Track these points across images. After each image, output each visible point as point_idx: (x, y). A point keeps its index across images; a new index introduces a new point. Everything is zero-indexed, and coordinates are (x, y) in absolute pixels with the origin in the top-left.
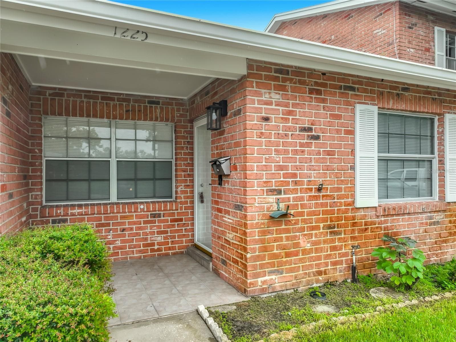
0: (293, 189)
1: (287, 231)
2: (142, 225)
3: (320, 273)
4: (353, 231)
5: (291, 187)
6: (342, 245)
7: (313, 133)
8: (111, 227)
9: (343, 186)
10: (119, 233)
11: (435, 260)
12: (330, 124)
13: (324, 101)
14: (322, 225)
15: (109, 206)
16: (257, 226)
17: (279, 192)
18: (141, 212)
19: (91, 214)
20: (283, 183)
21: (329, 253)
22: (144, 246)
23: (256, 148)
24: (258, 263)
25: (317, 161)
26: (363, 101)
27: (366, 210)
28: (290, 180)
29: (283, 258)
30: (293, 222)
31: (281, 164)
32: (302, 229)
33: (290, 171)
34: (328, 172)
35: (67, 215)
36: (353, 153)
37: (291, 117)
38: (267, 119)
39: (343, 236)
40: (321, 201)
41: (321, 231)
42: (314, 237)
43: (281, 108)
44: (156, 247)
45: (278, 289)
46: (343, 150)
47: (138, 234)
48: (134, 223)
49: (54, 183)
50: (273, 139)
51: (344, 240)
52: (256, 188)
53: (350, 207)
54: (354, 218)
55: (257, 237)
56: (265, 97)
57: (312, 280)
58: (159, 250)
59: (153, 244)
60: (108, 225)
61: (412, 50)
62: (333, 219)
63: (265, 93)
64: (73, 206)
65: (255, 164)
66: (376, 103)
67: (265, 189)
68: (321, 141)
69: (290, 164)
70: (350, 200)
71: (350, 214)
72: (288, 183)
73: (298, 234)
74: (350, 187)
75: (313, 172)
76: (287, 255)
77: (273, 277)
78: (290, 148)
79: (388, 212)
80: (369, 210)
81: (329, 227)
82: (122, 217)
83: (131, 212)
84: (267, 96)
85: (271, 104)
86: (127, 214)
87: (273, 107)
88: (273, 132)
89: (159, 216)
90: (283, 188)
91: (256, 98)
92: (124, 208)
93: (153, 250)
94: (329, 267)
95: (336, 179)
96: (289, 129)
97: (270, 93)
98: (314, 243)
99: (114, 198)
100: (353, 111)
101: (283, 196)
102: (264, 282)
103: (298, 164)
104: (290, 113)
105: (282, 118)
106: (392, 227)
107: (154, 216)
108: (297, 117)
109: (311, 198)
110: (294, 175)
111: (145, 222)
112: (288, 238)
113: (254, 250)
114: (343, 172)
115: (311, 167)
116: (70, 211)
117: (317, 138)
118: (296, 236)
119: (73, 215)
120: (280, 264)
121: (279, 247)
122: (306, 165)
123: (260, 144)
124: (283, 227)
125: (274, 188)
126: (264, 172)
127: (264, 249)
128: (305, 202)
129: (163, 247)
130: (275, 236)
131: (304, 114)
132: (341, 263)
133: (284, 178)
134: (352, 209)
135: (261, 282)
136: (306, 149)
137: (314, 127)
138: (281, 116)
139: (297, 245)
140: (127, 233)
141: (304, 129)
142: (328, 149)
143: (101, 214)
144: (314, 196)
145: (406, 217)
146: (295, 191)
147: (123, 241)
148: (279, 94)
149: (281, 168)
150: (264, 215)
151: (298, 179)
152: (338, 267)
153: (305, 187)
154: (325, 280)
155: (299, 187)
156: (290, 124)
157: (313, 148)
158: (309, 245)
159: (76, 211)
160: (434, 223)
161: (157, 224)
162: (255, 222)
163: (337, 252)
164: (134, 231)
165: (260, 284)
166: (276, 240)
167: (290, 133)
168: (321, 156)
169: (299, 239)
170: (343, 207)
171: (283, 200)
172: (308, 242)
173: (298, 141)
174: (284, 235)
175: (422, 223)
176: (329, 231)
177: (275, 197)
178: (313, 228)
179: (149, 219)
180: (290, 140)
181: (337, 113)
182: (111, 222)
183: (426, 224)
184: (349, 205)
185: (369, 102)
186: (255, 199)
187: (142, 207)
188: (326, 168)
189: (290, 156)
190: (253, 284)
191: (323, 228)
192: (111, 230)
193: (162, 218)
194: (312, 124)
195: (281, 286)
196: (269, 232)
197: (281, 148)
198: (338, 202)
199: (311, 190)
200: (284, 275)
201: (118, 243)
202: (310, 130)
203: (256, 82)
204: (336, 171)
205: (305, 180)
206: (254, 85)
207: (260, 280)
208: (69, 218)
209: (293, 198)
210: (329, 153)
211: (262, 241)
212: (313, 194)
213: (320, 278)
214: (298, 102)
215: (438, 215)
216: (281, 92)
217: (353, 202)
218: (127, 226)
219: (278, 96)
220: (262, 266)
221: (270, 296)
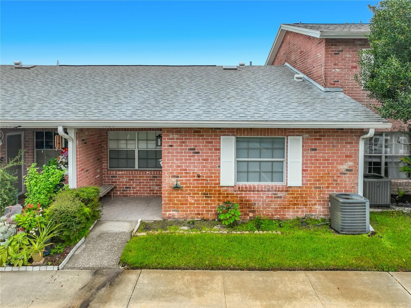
0: (185, 176)
1: (182, 194)
2: (148, 181)
3: (199, 214)
4: (219, 197)
5: (184, 175)
6: (212, 203)
7: (196, 151)
8: (135, 181)
9: (213, 175)
10: (138, 184)
11: (278, 217)
12: (206, 146)
13: (202, 135)
14: (200, 193)
15: (133, 171)
16: (167, 190)
17: (178, 177)
18: (148, 175)
19: (126, 175)
20: (179, 173)
21: (204, 206)
22: (150, 191)
23: (166, 158)
24: (167, 206)
25: (198, 163)
26: (227, 134)
27: (228, 187)
28: (184, 172)
29: (179, 205)
30: (184, 190)
31: (179, 165)
32: (190, 194)
33: (183, 168)
34: (204, 168)
35: (116, 174)
36: (219, 159)
37: (184, 144)
38: (171, 146)
39: (213, 199)
40: (200, 182)
41: (200, 195)
42: (196, 198)
43: (179, 141)
44: (155, 192)
45: (177, 218)
46: (213, 158)
47: (147, 185)
48: (145, 180)
49: (112, 160)
50: (175, 154)
51: (213, 201)
52: (166, 175)
53: (217, 186)
54: (219, 191)
55: (167, 195)
56: (171, 137)
57: (195, 217)
58: (156, 193)
59: (154, 191)
60: (133, 180)
61: (338, 70)
62: (207, 190)
63: (171, 135)
64: (119, 170)
65: (166, 165)
66: (235, 134)
67: (171, 175)
68: (201, 154)
69: (183, 165)
70: (217, 182)
71: (217, 189)
72: (182, 173)
73: (187, 196)
74: (218, 176)
75: (196, 168)
76: (181, 204)
77: (174, 213)
78: (184, 158)
79: (241, 189)
80: (229, 187)
81: (205, 194)
82: (140, 177)
83: (143, 175)
84: (172, 136)
85: (174, 139)
86: (142, 175)
87: (175, 140)
88: (175, 151)
89: (156, 177)
90: (179, 175)
91: (166, 137)
92: (140, 173)
93: (153, 193)
94: (205, 212)
95: (209, 172)
96: (183, 149)
97: (173, 135)
98: (195, 200)
99: (137, 167)
100: (220, 139)
101: (179, 179)
102: (169, 214)
103: (188, 165)
104: (183, 142)
105: (179, 145)
106: (245, 197)
107: (154, 177)
108: (187, 144)
109: (194, 180)
110: (186, 170)
111: (150, 180)
112: (181, 197)
113: (165, 200)
114: (213, 168)
115: (194, 166)
116: (118, 173)
117: (198, 153)
118: (186, 196)
119: (119, 174)
120: (178, 208)
121: (177, 200)
122: (192, 165)
123: (169, 156)
124: (180, 192)
125: (175, 175)
126: (170, 168)
127: (170, 200)
128: (191, 182)
129: (158, 192)
130: (175, 195)
131: (191, 142)
132: (212, 211)
133: (180, 171)
134: (218, 186)
135: (168, 214)
136: (192, 158)
137: (196, 148)
138: (179, 144)
139: (187, 200)
140: (142, 184)
141: (191, 149)
142: (205, 158)
143: (130, 175)
144: (196, 179)
145: (256, 192)
146: (186, 177)
147: (140, 188)
148: (178, 135)
149: (178, 166)
150: (170, 186)
151: (188, 171)
152: (210, 213)
153: (192, 175)
154: (202, 218)
155: (188, 175)
156: (184, 147)
157: (196, 158)
158: (193, 201)
159: (120, 173)
160: (278, 197)
161: (155, 181)
162: (165, 189)
163: (209, 206)
164: (145, 184)
165: (167, 214)
166: (175, 197)
167: (183, 151)
168: (201, 161)
169: (188, 198)
170: (213, 185)
171: (180, 181)
172: (193, 200)
173: (188, 155)
174: (180, 196)
175: (268, 197)
176: (204, 196)
177: (175, 179)
178: (195, 194)
179: (152, 178)
180: (183, 154)
181: (210, 141)
182: (135, 178)
183: (272, 197)
184: (216, 184)
185: (230, 134)
186: (166, 179)
187: (148, 172)
188: (203, 166)
189: (184, 161)
190: (164, 214)
191: (201, 194)
192: (134, 182)
193: (158, 178)
194: (195, 147)
195: (178, 217)
196: (172, 194)
197: (179, 158)
198: (210, 183)
199: (195, 176)
200: (180, 212)
201: (138, 189)
202: (194, 149)
203: (167, 131)
204: (209, 168)
205: (192, 172)
206: (166, 132)
207: (168, 213)
208: (117, 175)
209: (185, 180)
210: (204, 160)
211: (169, 197)
212: (196, 178)
213: (199, 216)
214: (187, 137)
215: (281, 193)
216: (179, 134)
217: (219, 183)
218: (142, 181)
219: (177, 136)
220: (169, 207)
221: (172, 221)
